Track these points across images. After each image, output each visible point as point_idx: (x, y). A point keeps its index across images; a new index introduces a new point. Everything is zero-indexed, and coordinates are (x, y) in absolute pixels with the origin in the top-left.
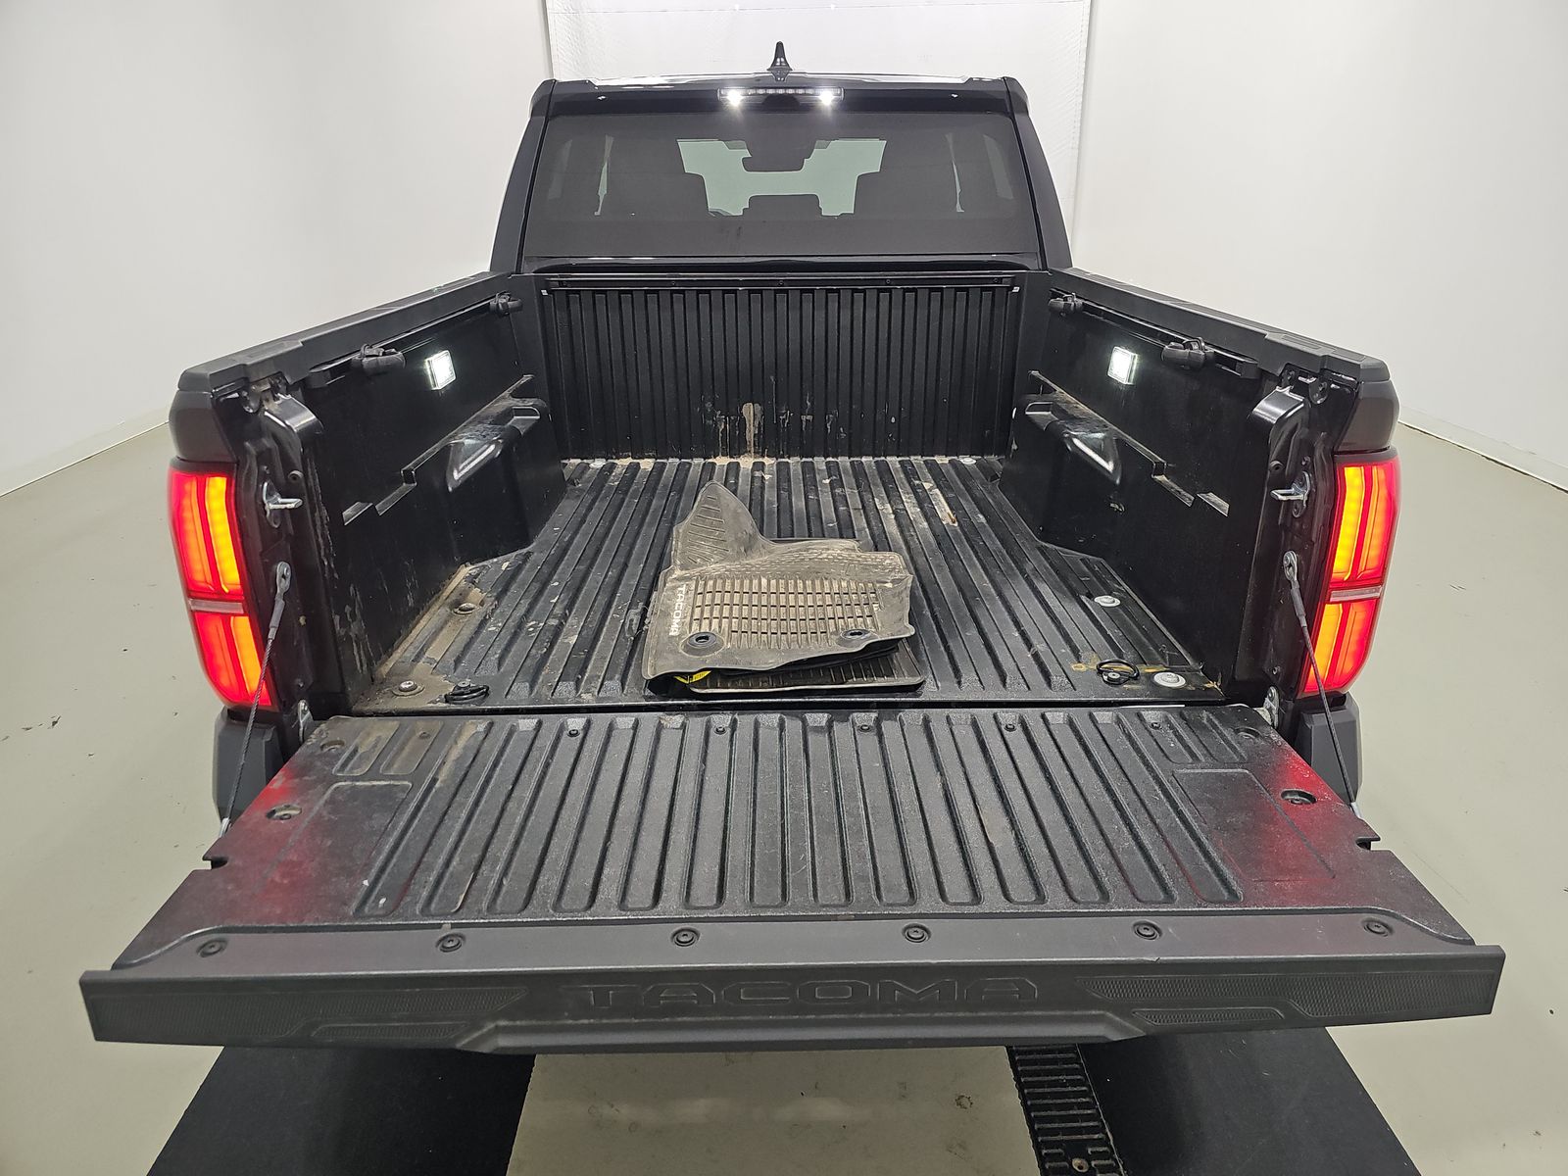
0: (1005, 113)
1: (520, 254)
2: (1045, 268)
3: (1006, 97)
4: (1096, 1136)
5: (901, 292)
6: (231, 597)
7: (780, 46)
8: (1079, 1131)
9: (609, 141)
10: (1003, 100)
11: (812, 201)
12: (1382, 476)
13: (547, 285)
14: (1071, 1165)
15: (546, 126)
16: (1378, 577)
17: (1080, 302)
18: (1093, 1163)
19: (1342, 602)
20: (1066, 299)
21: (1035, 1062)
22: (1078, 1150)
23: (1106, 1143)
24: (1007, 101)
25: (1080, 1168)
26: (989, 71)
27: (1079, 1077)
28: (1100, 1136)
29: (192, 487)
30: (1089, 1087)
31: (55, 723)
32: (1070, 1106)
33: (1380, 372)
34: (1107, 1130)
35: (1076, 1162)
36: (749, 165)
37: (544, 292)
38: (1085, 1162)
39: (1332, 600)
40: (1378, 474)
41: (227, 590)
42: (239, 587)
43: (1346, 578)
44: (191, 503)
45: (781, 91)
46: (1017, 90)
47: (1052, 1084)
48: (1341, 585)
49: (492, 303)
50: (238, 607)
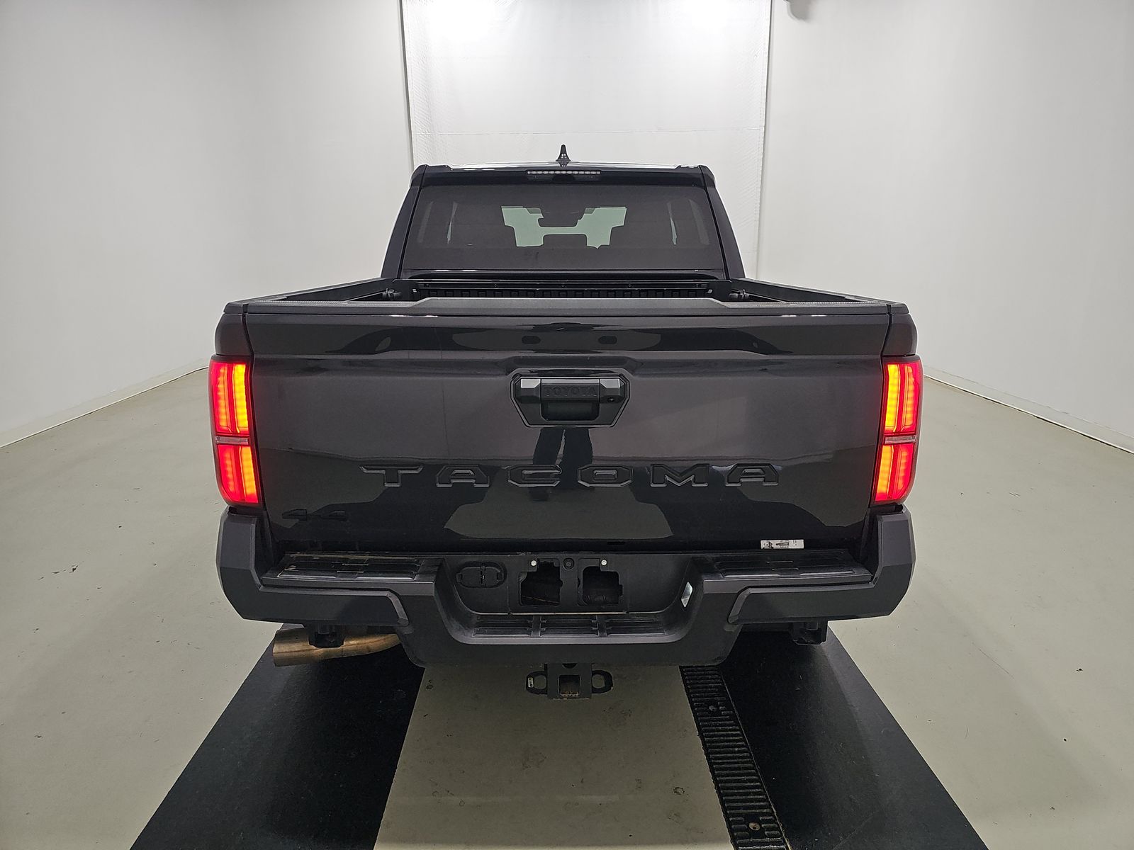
0: (701, 187)
1: (400, 268)
2: (728, 278)
3: (701, 176)
4: (765, 811)
5: (638, 292)
6: (243, 435)
7: (563, 147)
8: (753, 807)
9: (455, 206)
10: (699, 178)
11: (583, 238)
12: (911, 371)
13: (416, 286)
14: (748, 826)
15: (420, 191)
16: (914, 430)
17: (748, 295)
18: (763, 826)
19: (893, 444)
20: (739, 293)
21: (726, 769)
22: (754, 818)
23: (771, 814)
24: (702, 179)
25: (755, 828)
26: (691, 162)
27: (755, 777)
28: (769, 810)
29: (224, 371)
30: (761, 783)
31: (74, 569)
32: (749, 794)
33: (903, 309)
34: (773, 807)
35: (752, 825)
36: (542, 223)
37: (414, 290)
38: (758, 825)
39: (886, 442)
40: (909, 369)
41: (239, 432)
42: (247, 429)
43: (894, 431)
44: (222, 379)
45: (564, 172)
46: (708, 173)
47: (738, 781)
48: (891, 434)
49: (384, 293)
50: (246, 441)
